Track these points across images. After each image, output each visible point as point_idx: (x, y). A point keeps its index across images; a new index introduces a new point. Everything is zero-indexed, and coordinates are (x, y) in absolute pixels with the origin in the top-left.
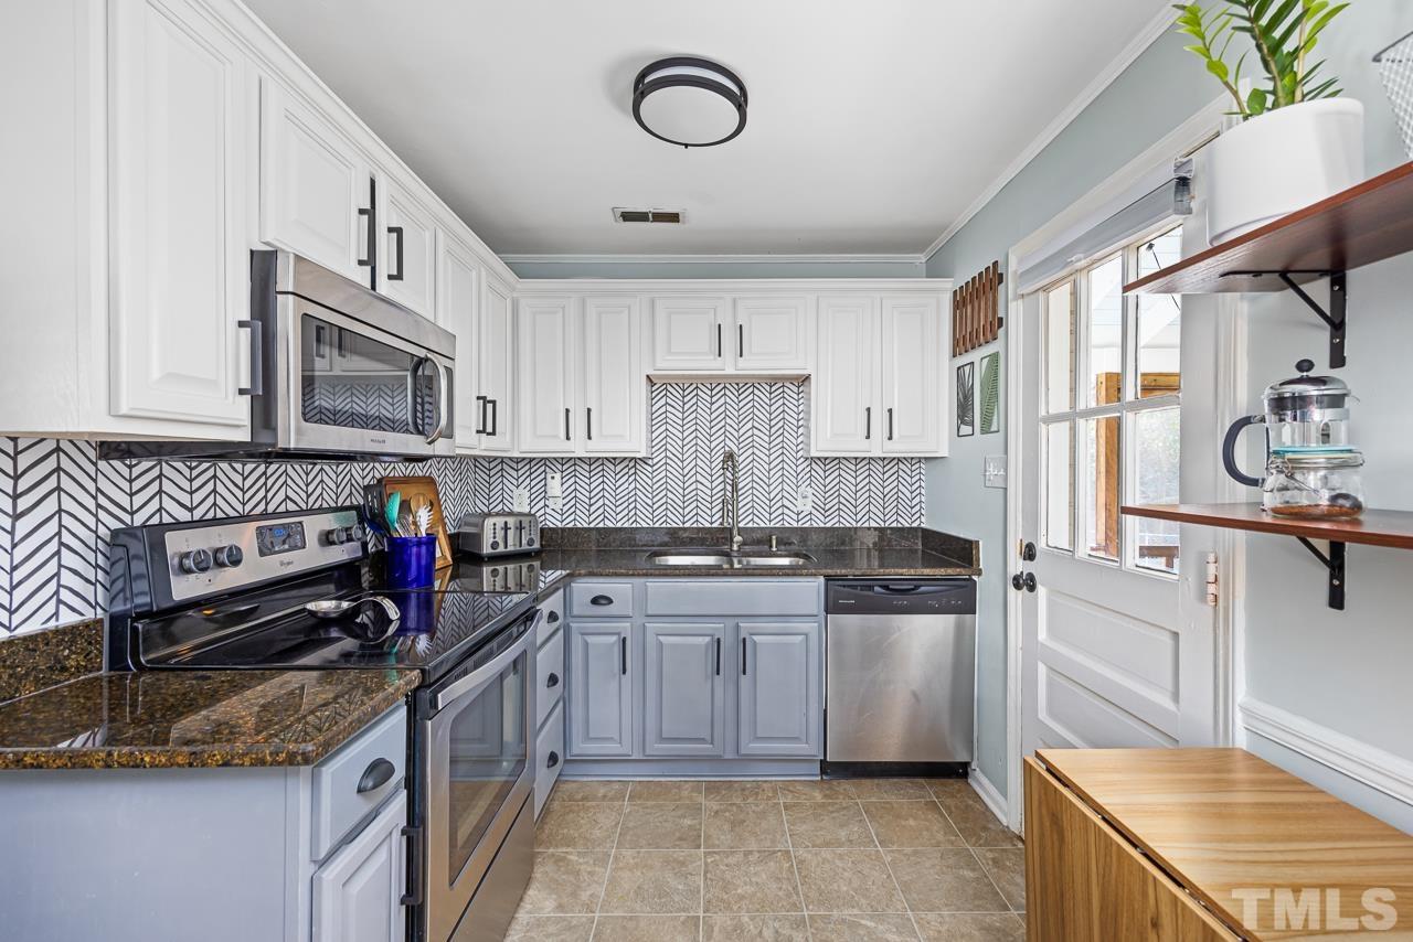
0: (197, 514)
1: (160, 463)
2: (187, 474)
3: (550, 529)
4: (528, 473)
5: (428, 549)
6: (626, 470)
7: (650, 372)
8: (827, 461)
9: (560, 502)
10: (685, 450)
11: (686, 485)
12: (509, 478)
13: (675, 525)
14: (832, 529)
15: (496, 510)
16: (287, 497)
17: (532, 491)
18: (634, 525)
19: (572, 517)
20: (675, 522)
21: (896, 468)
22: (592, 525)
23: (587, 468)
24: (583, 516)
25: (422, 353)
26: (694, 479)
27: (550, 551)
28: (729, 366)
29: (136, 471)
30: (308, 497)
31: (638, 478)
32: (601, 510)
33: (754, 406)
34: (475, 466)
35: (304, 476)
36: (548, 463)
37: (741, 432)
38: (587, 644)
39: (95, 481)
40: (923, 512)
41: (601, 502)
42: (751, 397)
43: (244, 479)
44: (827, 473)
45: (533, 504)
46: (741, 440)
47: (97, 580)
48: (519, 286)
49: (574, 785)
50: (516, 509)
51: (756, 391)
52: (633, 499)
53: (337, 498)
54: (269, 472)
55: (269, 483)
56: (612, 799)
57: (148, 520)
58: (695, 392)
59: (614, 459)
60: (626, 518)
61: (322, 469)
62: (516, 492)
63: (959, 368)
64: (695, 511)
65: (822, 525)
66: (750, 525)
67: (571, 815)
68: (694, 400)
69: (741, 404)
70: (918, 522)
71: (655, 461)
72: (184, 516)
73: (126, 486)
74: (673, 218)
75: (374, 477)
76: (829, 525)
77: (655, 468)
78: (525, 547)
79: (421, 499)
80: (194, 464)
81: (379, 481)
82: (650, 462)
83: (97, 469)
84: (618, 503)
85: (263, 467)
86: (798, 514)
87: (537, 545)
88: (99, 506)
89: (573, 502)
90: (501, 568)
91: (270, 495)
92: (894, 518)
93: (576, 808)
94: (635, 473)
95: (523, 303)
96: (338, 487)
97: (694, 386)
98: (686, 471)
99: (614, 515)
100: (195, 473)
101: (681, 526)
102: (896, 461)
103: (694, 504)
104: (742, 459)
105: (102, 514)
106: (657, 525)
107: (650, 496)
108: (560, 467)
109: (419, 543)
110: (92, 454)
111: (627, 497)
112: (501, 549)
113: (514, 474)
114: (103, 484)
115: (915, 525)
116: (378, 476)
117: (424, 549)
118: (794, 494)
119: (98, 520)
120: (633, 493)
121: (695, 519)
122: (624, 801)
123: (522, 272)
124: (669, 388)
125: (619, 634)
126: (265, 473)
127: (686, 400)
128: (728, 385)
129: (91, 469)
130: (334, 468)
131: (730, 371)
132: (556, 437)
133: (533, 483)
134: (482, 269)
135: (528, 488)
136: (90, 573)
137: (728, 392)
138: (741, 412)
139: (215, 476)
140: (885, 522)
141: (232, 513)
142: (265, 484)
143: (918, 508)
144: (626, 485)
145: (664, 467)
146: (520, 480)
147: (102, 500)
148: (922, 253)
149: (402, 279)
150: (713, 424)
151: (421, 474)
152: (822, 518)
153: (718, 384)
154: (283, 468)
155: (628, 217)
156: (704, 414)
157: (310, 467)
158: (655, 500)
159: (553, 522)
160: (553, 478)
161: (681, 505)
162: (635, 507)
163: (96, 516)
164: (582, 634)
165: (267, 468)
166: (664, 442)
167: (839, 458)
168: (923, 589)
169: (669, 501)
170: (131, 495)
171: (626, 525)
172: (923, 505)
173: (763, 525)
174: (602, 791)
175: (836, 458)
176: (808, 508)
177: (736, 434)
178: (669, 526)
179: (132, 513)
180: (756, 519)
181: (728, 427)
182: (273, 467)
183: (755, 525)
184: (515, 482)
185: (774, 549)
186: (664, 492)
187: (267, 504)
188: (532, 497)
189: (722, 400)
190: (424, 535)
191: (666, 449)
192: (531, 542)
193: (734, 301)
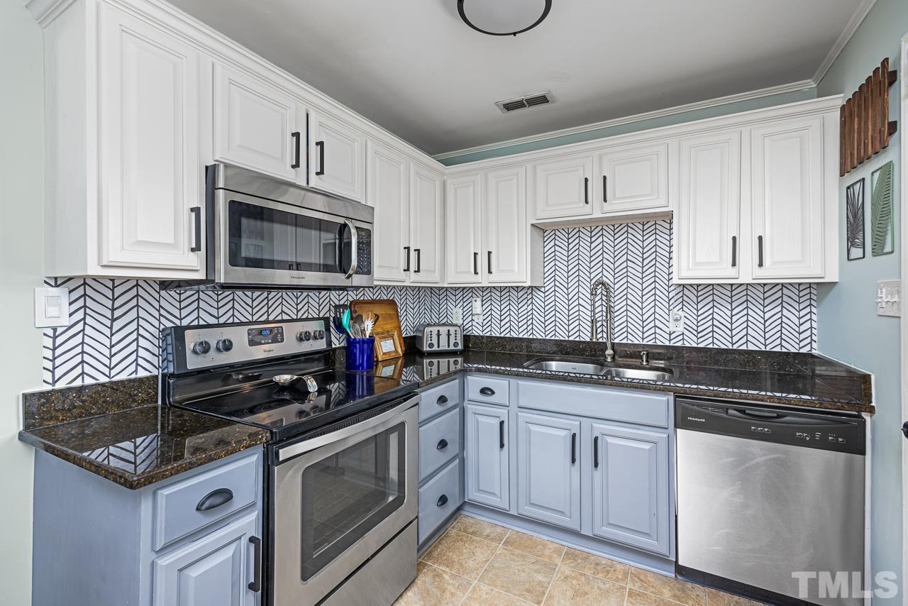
0: (222, 320)
1: (198, 292)
2: (216, 298)
3: (474, 336)
4: (462, 298)
5: (368, 346)
6: (526, 296)
7: (535, 222)
8: (700, 288)
9: (481, 318)
10: (570, 280)
11: (570, 307)
12: (451, 301)
13: (562, 339)
14: (705, 350)
15: (443, 322)
16: (282, 311)
17: (465, 310)
18: (531, 337)
19: (489, 329)
20: (562, 335)
21: (779, 294)
22: (502, 335)
23: (499, 294)
24: (496, 328)
25: (341, 221)
26: (576, 303)
27: (474, 352)
28: (597, 210)
29: (183, 297)
30: (298, 312)
31: (534, 302)
32: (508, 324)
33: (628, 242)
34: (431, 293)
35: (295, 300)
36: (474, 291)
37: (616, 265)
38: (478, 421)
39: (159, 302)
40: (814, 337)
41: (508, 319)
42: (625, 235)
43: (253, 301)
44: (700, 299)
45: (465, 318)
46: (616, 271)
47: (159, 354)
48: (447, 171)
49: (471, 520)
50: (455, 322)
51: (630, 230)
52: (531, 316)
53: (319, 313)
54: (270, 297)
55: (270, 304)
56: (492, 540)
57: (190, 323)
58: (577, 235)
59: (517, 287)
60: (525, 331)
61: (308, 295)
62: (455, 310)
63: (848, 188)
64: (577, 328)
65: (695, 345)
66: (625, 341)
67: (460, 543)
68: (577, 241)
69: (616, 242)
70: (808, 348)
71: (547, 289)
72: (213, 321)
73: (177, 305)
74: (543, 100)
75: (347, 300)
76: (701, 345)
77: (546, 294)
78: (452, 347)
79: (370, 314)
80: (220, 293)
81: (351, 302)
82: (543, 289)
83: (160, 295)
84: (520, 320)
85: (266, 294)
86: (670, 334)
87: (460, 347)
88: (160, 315)
89: (489, 318)
90: (435, 361)
91: (270, 310)
92: (778, 342)
93: (465, 539)
94: (532, 298)
95: (449, 182)
96: (319, 306)
97: (577, 230)
98: (570, 296)
99: (517, 328)
100: (220, 298)
101: (567, 339)
102: (780, 287)
103: (577, 323)
104: (618, 288)
105: (162, 320)
106: (548, 338)
107: (543, 315)
108: (481, 293)
109: (363, 341)
110: (157, 288)
111: (525, 316)
112: (435, 348)
113: (453, 298)
114: (163, 303)
115: (804, 351)
116: (351, 299)
117: (366, 346)
118: (667, 317)
119: (160, 322)
120: (531, 312)
121: (577, 334)
122: (500, 544)
123: (447, 163)
124: (557, 233)
125: (499, 417)
126: (267, 297)
127: (570, 241)
128: (581, 229)
129: (157, 296)
130: (317, 294)
131: (597, 215)
132: (469, 272)
133: (465, 305)
134: (411, 164)
135: (462, 308)
136: (156, 351)
137: (605, 233)
138: (616, 248)
139: (233, 299)
140: (766, 346)
141: (244, 320)
142: (267, 304)
143: (808, 333)
144: (525, 307)
145: (553, 294)
146: (457, 302)
147: (162, 312)
148: (811, 78)
149: (323, 174)
150: (592, 259)
151: (385, 298)
152: (695, 339)
153: (596, 226)
154: (280, 294)
155: (509, 107)
156: (585, 253)
157: (299, 294)
158: (546, 318)
159: (477, 331)
160: (476, 301)
161: (567, 322)
162: (532, 323)
163: (159, 320)
164: (475, 414)
165: (268, 295)
166: (553, 274)
167: (713, 285)
168: (787, 418)
169: (557, 319)
170: (180, 309)
171: (525, 336)
172: (814, 331)
173: (636, 342)
174: (487, 531)
175: (710, 285)
176: (680, 329)
177: (612, 266)
178: (557, 338)
179: (181, 319)
180: (630, 336)
181: (605, 261)
182: (273, 294)
183: (629, 342)
184: (454, 303)
185: (645, 363)
186: (553, 313)
187: (268, 316)
188: (465, 314)
189: (600, 239)
190: (368, 337)
191: (555, 280)
192: (456, 344)
193: (600, 157)
